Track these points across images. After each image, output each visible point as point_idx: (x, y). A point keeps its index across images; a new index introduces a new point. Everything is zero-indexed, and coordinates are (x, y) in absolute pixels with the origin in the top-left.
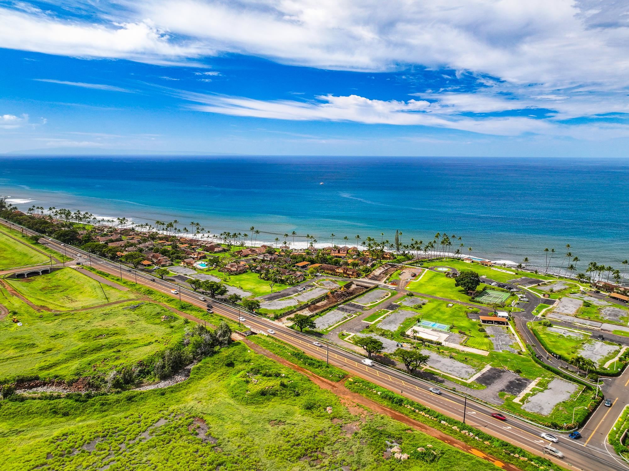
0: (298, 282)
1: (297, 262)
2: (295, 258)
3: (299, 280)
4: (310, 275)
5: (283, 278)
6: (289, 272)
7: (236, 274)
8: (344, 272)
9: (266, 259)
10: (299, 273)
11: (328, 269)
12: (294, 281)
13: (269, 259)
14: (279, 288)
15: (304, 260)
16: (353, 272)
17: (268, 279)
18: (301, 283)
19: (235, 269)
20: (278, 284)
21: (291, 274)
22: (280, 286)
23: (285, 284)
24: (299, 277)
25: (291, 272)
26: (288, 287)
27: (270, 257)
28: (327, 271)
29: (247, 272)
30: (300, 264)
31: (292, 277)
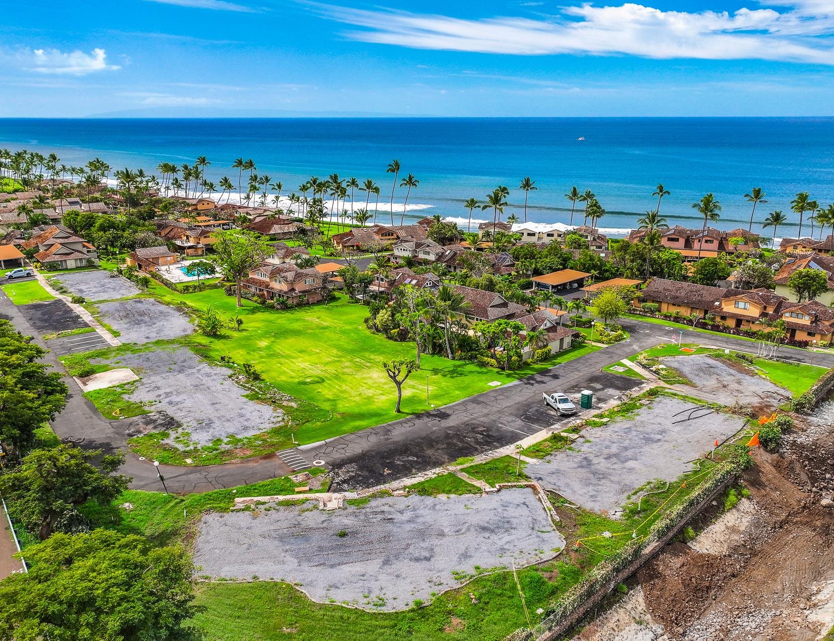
0: (546, 358)
1: (537, 272)
2: (530, 254)
3: (554, 347)
4: (599, 325)
5: (471, 333)
6: (505, 305)
7: (285, 307)
8: (764, 314)
9: (422, 256)
10: (550, 313)
11: (676, 302)
12: (526, 350)
13: (432, 257)
14: (446, 383)
15: (565, 263)
16: (816, 320)
17: (403, 336)
18: (562, 360)
19: (284, 287)
20: (446, 363)
21: (510, 316)
22: (454, 373)
23: (483, 364)
24: (552, 329)
25: (513, 307)
26: (495, 384)
27: (439, 248)
28: (673, 311)
29: (334, 299)
30: (552, 279)
31: (517, 328)
